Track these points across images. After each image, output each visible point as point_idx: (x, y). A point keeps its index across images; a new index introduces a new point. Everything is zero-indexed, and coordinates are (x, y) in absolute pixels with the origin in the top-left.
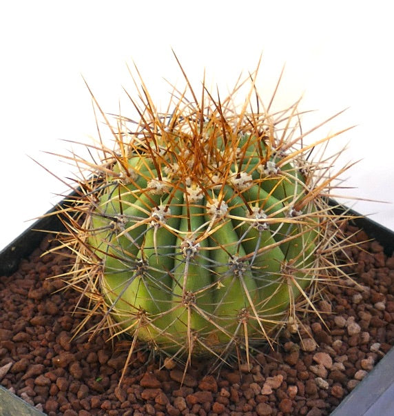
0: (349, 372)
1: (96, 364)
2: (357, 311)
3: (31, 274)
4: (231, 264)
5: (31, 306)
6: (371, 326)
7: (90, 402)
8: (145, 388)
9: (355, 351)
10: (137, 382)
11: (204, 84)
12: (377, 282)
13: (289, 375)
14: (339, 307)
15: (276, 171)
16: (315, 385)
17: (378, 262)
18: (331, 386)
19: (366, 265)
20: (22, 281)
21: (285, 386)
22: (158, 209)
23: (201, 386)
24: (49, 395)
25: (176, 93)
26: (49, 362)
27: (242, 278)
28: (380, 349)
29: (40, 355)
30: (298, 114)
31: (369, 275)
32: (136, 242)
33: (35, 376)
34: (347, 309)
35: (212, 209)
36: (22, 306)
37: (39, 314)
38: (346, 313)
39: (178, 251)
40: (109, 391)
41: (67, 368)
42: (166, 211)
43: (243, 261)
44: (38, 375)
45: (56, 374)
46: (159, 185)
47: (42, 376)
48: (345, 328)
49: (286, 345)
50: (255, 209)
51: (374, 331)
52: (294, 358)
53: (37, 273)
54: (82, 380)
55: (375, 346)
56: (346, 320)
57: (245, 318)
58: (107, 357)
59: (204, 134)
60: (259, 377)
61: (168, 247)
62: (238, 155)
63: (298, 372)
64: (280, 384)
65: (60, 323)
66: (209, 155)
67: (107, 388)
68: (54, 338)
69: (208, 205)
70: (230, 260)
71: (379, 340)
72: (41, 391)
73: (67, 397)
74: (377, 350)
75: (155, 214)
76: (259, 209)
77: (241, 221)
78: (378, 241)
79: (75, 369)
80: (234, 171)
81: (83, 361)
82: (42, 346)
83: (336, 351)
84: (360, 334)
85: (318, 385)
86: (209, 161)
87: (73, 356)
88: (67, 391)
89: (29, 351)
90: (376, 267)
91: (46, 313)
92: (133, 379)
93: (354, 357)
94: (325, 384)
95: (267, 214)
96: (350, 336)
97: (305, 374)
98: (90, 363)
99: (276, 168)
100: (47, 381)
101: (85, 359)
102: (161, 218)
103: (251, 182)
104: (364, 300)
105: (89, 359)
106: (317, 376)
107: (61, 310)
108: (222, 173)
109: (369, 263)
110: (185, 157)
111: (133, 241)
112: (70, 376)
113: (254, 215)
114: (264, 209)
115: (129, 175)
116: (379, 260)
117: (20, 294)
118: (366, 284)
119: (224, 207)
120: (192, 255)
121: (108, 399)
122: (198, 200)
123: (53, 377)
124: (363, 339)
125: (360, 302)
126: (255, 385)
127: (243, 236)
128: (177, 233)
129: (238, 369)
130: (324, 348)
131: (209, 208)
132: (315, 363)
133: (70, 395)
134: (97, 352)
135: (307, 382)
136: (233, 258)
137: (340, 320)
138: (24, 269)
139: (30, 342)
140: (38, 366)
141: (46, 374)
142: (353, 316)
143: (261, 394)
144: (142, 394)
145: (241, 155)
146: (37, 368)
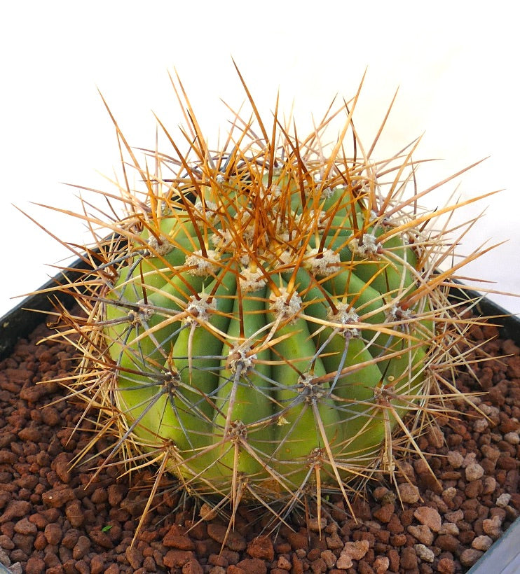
0: (463, 537)
1: (104, 505)
2: (479, 444)
3: (29, 362)
4: (302, 386)
5: (23, 411)
6: (499, 467)
7: (89, 565)
8: (170, 548)
9: (475, 506)
10: (160, 539)
11: (276, 116)
12: (509, 400)
13: (378, 540)
14: (455, 437)
15: (376, 248)
16: (414, 556)
17: (512, 370)
18: (437, 557)
19: (495, 374)
20: (15, 371)
21: (372, 556)
22: (199, 299)
23: (251, 551)
24: (33, 549)
25: (239, 123)
26: (38, 498)
27: (315, 408)
28: (510, 503)
29: (27, 487)
30: (412, 164)
31: (498, 390)
32: (163, 347)
33: (16, 519)
34: (465, 440)
35: (277, 304)
36: (9, 409)
37: (32, 422)
38: (464, 446)
39: (223, 363)
40: (119, 548)
41: (62, 510)
42: (209, 301)
43: (319, 383)
44: (20, 518)
45: (46, 518)
46: (202, 263)
47: (25, 519)
48: (462, 469)
49: (377, 491)
50: (341, 306)
51: (502, 475)
52: (387, 513)
53: (37, 360)
54: (83, 528)
55: (504, 499)
56: (464, 457)
57: (318, 462)
58: (120, 497)
59: (273, 187)
60: (334, 541)
61: (209, 357)
62: (321, 222)
63: (391, 535)
64: (364, 554)
65: (60, 439)
66: (279, 220)
67: (117, 542)
68: (48, 463)
69: (272, 297)
70: (300, 380)
71: (509, 489)
72: (22, 543)
73: (58, 554)
74: (505, 505)
75: (193, 306)
76: (347, 306)
77: (320, 326)
78: (513, 339)
79: (73, 512)
80: (314, 247)
81: (86, 499)
82: (32, 473)
83: (448, 504)
84: (483, 479)
85: (419, 556)
86: (278, 229)
87: (71, 493)
88: (59, 544)
89: (13, 478)
90: (509, 378)
91: (42, 423)
92: (154, 534)
93: (474, 514)
94: (429, 554)
95: (360, 313)
96: (469, 482)
97: (402, 538)
98: (95, 503)
99: (376, 244)
100: (32, 528)
101: (90, 497)
102: (201, 312)
103: (337, 265)
104: (491, 428)
105: (95, 497)
106: (419, 541)
107: (63, 419)
108: (295, 250)
109: (499, 371)
110: (244, 221)
111: (158, 346)
112: (66, 522)
113: (339, 315)
114: (355, 306)
115: (160, 243)
116: (513, 368)
117: (10, 391)
118: (494, 404)
119: (296, 302)
120: (245, 371)
121: (115, 561)
122: (257, 288)
123: (40, 523)
124: (486, 487)
125: (485, 430)
126: (328, 554)
127: (321, 349)
128: (225, 338)
129: (305, 526)
130: (431, 500)
131: (273, 302)
132: (416, 522)
133: (62, 550)
134: (106, 488)
135: (404, 550)
136: (304, 378)
137: (455, 457)
138: (19, 353)
139: (15, 465)
140: (22, 503)
141: (32, 518)
142: (474, 452)
143: (335, 567)
144: (165, 558)
145: (326, 222)
146: (19, 506)
